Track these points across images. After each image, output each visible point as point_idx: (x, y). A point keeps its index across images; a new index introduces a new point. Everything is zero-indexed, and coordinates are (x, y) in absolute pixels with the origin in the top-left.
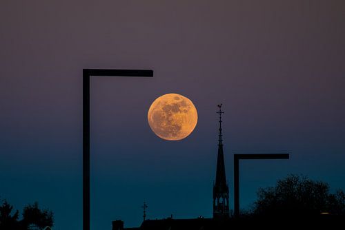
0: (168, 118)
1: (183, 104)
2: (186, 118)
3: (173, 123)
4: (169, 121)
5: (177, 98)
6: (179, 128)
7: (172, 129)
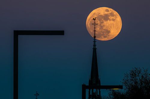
0: (100, 25)
1: (112, 14)
2: (113, 25)
3: (104, 28)
4: (101, 27)
5: (107, 11)
6: (109, 32)
7: (103, 32)
